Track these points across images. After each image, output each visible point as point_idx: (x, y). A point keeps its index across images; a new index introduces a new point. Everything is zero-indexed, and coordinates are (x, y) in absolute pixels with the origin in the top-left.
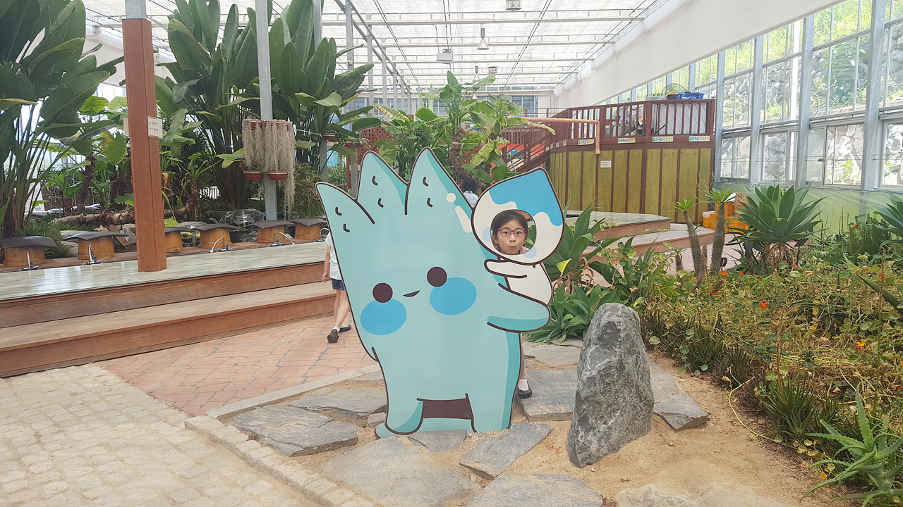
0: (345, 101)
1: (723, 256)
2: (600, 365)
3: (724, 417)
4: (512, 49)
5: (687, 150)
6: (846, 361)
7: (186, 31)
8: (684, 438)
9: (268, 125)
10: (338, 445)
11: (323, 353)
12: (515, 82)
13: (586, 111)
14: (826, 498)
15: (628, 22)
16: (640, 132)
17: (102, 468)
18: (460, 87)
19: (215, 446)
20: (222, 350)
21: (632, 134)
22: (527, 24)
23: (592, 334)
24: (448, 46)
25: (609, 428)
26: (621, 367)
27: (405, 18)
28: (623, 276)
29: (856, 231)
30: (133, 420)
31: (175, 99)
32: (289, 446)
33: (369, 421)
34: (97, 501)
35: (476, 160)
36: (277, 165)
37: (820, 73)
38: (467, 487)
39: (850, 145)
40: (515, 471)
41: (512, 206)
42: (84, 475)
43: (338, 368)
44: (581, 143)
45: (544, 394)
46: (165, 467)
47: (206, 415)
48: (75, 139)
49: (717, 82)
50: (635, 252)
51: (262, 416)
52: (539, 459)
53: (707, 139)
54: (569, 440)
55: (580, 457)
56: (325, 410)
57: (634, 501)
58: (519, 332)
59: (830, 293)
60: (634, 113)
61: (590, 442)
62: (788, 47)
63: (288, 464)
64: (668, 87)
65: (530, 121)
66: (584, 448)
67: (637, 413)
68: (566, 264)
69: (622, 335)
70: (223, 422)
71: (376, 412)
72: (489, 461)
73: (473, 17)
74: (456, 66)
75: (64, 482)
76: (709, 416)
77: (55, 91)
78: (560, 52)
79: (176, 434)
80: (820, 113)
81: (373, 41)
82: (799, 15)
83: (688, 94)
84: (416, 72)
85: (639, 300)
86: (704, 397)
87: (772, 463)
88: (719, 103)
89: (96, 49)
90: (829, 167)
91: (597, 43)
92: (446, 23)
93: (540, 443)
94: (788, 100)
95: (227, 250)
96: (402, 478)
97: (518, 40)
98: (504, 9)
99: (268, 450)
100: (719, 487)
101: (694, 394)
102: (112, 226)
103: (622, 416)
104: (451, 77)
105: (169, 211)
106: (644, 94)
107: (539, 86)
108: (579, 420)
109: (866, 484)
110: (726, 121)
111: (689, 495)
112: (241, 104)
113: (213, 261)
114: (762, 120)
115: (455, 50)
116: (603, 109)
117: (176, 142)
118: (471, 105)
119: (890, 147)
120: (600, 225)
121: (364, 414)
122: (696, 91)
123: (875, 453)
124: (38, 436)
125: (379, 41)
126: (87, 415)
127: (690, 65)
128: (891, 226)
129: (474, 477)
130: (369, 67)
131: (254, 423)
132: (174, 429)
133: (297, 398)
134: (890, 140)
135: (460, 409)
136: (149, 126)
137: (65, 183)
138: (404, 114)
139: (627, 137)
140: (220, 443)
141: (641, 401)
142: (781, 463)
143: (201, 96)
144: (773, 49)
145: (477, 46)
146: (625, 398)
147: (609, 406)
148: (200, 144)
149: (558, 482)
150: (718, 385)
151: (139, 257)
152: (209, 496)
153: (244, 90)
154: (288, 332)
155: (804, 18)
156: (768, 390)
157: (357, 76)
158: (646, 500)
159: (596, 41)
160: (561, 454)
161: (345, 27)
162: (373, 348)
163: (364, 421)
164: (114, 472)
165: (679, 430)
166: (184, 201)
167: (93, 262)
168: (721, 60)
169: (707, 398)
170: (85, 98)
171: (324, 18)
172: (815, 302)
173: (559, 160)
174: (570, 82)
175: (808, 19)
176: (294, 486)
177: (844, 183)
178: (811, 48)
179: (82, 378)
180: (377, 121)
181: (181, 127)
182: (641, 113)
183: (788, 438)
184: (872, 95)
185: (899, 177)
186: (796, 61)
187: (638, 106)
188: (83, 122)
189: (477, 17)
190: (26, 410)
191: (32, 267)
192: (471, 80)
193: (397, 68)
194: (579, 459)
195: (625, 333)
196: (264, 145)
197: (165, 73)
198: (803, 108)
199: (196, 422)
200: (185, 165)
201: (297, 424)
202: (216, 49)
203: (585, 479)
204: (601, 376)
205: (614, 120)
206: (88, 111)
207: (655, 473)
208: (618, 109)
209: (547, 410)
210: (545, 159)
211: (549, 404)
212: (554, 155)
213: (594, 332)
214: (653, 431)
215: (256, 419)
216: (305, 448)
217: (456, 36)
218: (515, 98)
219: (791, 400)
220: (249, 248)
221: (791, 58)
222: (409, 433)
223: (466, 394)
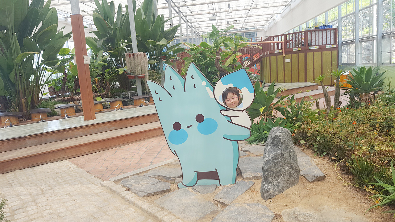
0: (169, 42)
1: (339, 101)
2: (272, 155)
3: (333, 176)
4: (243, 12)
5: (326, 52)
6: (391, 148)
7: (101, 17)
8: (314, 185)
9: (136, 55)
10: (162, 192)
11: (160, 152)
12: (246, 26)
13: (277, 37)
14: (379, 212)
16: (303, 45)
17: (67, 204)
18: (218, 32)
19: (112, 193)
20: (118, 152)
21: (299, 46)
23: (268, 141)
24: (214, 13)
25: (278, 182)
26: (282, 155)
28: (291, 113)
30: (80, 183)
31: (98, 46)
32: (142, 193)
33: (176, 181)
34: (64, 218)
35: (227, 64)
36: (140, 72)
37: (388, 11)
38: (215, 210)
40: (237, 202)
41: (231, 85)
42: (59, 207)
43: (165, 158)
44: (276, 52)
45: (252, 167)
46: (92, 203)
47: (109, 180)
48: (57, 66)
49: (338, 20)
50: (295, 102)
51: (132, 180)
52: (248, 197)
53: (335, 46)
54: (261, 188)
55: (265, 195)
56: (158, 177)
57: (289, 215)
58: (237, 141)
59: (386, 116)
60: (300, 37)
61: (270, 189)
62: (371, 1)
63: (141, 201)
64: (316, 23)
65: (250, 44)
66: (267, 192)
67: (291, 175)
68: (264, 108)
69: (282, 141)
70: (116, 183)
71: (178, 177)
72: (226, 198)
74: (219, 21)
75: (51, 210)
76: (326, 176)
77: (47, 47)
78: (265, 11)
79: (97, 189)
80: (388, 30)
81: (181, 14)
83: (324, 26)
84: (201, 26)
85: (298, 123)
86: (325, 167)
87: (354, 196)
88: (340, 29)
89: (63, 28)
90: (393, 56)
91: (282, 6)
92: (212, 3)
93: (248, 189)
94: (372, 24)
95: (121, 109)
96: (188, 206)
97: (246, 8)
99: (133, 195)
100: (328, 208)
101: (320, 166)
102: (75, 102)
103: (284, 177)
104: (214, 27)
105: (98, 94)
106: (305, 27)
107: (257, 27)
108: (264, 179)
110: (344, 36)
111: (314, 212)
112: (126, 46)
113: (115, 114)
114: (360, 36)
115: (218, 15)
116: (285, 35)
117: (99, 65)
118: (223, 39)
120: (279, 90)
121: (173, 178)
122: (329, 25)
124: (42, 191)
125: (184, 14)
126: (62, 182)
127: (325, 12)
129: (219, 205)
130: (179, 26)
131: (128, 183)
132: (97, 187)
133: (147, 172)
135: (214, 175)
136: (84, 60)
137: (56, 85)
138: (195, 45)
139: (297, 48)
140: (115, 192)
141: (293, 170)
142: (359, 195)
143: (109, 44)
144: (364, 3)
145: (227, 12)
146: (285, 169)
147: (278, 172)
148: (109, 65)
149: (255, 207)
150: (331, 161)
151: (84, 114)
152: (109, 215)
153: (127, 40)
154: (145, 143)
156: (353, 163)
157: (174, 30)
158: (294, 214)
159: (282, 5)
160: (258, 194)
161: (168, 9)
162: (174, 150)
163: (173, 181)
164: (72, 206)
165: (312, 182)
166: (104, 90)
167: (67, 117)
168: (339, 9)
169: (326, 167)
170: (59, 49)
171: (158, 6)
172: (378, 121)
173: (266, 60)
174: (271, 24)
176: (143, 210)
179: (61, 166)
180: (183, 50)
181: (101, 58)
182: (303, 36)
183: (362, 184)
186: (375, 7)
187: (301, 33)
188: (61, 59)
190: (39, 180)
191: (42, 121)
192: (224, 27)
193: (193, 25)
194: (265, 196)
195: (283, 140)
196: (135, 64)
197: (94, 36)
198: (379, 29)
199: (105, 184)
200: (104, 74)
201: (146, 183)
202: (114, 23)
203: (268, 205)
204: (273, 159)
205: (290, 41)
206: (62, 55)
207: (299, 202)
208: (292, 35)
209: (252, 175)
210: (260, 60)
211: (253, 172)
212: (264, 58)
213: (269, 140)
214: (300, 183)
215: (129, 181)
216: (148, 194)
217: (218, 8)
218: (246, 34)
219: (363, 167)
220: (130, 108)
221: (372, 6)
222: (192, 186)
223: (216, 169)
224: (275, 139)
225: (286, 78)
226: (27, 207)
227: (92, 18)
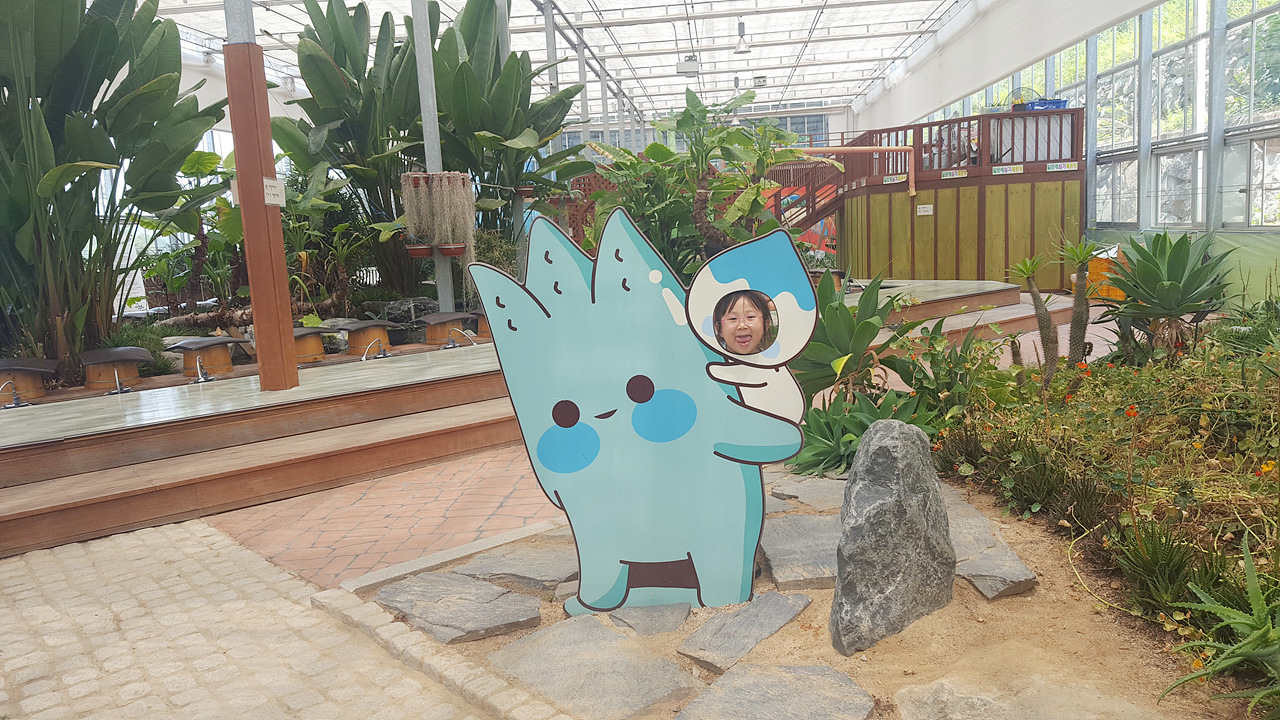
0: (545, 139)
1: (1086, 341)
2: (870, 509)
3: (1061, 582)
4: (787, 50)
5: (1045, 184)
6: (1243, 494)
7: (323, 53)
8: (1000, 610)
9: (437, 179)
10: (512, 627)
11: (507, 497)
12: (793, 97)
13: (893, 135)
14: (1204, 697)
16: (974, 160)
17: (197, 663)
18: (705, 111)
19: (349, 631)
20: (372, 496)
21: (962, 164)
23: (858, 464)
24: (693, 51)
25: (887, 598)
26: (900, 511)
27: (629, 15)
28: (932, 376)
30: (243, 596)
31: (313, 149)
32: (447, 629)
33: (557, 593)
34: (187, 709)
35: (732, 215)
36: (450, 235)
37: (1242, 60)
38: (685, 685)
40: (754, 662)
41: (742, 284)
42: (173, 674)
43: (525, 518)
44: (887, 180)
45: (803, 550)
46: (280, 661)
47: (340, 588)
48: (176, 212)
49: (1086, 82)
50: (946, 341)
51: (416, 589)
52: (789, 644)
53: (1074, 166)
54: (831, 616)
55: (845, 640)
56: (500, 578)
57: (919, 704)
58: (760, 464)
59: (1230, 392)
60: (964, 133)
61: (860, 619)
62: (1191, 26)
63: (443, 655)
64: (1016, 92)
65: (807, 153)
66: (851, 628)
67: (929, 577)
68: (845, 361)
69: (900, 466)
70: (362, 598)
71: (567, 580)
72: (718, 648)
73: (728, 8)
74: (707, 78)
75: (145, 684)
76: (1039, 579)
77: (144, 148)
78: (856, 49)
79: (298, 616)
80: (1243, 120)
81: (586, 51)
83: (1043, 101)
84: (650, 91)
85: (955, 411)
86: (1035, 550)
87: (1126, 645)
88: (1091, 114)
89: (198, 86)
90: (1257, 201)
91: (910, 34)
92: (688, 18)
93: (792, 620)
94: (1191, 99)
95: (385, 356)
96: (597, 673)
97: (795, 36)
99: (418, 635)
100: (1043, 682)
101: (1020, 547)
102: (232, 329)
103: (905, 580)
104: (691, 96)
105: (310, 305)
106: (983, 103)
107: (829, 100)
108: (843, 589)
109: (1264, 675)
110: (1107, 132)
111: (999, 694)
112: (403, 151)
113: (363, 372)
114: (1154, 135)
115: (704, 57)
116: (918, 129)
117: (315, 209)
118: (720, 135)
120: (895, 304)
121: (551, 584)
122: (1057, 97)
123: (1268, 631)
124: (117, 620)
125: (595, 51)
126: (183, 592)
127: (1047, 58)
129: (696, 671)
130: (579, 88)
131: (402, 598)
132: (298, 608)
133: (464, 561)
135: (681, 574)
136: (266, 191)
137: (169, 271)
138: (630, 153)
139: (955, 169)
140: (357, 627)
141: (934, 559)
142: (1141, 643)
143: (349, 143)
144: (1167, 29)
145: (734, 48)
146: (908, 555)
147: (886, 567)
148: (349, 208)
149: (812, 677)
150: (1055, 533)
151: (260, 372)
152: (336, 701)
153: (407, 132)
154: (462, 469)
156: (1123, 538)
157: (561, 102)
158: (936, 701)
159: (909, 31)
160: (821, 637)
161: (544, 34)
162: (556, 492)
163: (550, 592)
164: (213, 669)
165: (994, 599)
166: (329, 291)
167: (203, 380)
168: (1091, 49)
169: (1038, 552)
170: (183, 155)
171: (513, 24)
172: (1205, 406)
173: (856, 207)
174: (875, 91)
176: (451, 687)
178: (1225, 25)
179: (181, 540)
180: (590, 166)
181: (321, 187)
182: (974, 132)
183: (1151, 608)
186: (1203, 45)
187: (969, 124)
188: (188, 188)
189: (733, 8)
190: (106, 585)
191: (121, 389)
192: (724, 98)
193: (623, 87)
194: (845, 643)
195: (905, 463)
196: (432, 208)
197: (298, 113)
198: (1214, 115)
199: (325, 598)
200: (328, 240)
201: (459, 598)
202: (366, 75)
203: (852, 672)
204: (872, 524)
205: (934, 146)
206: (192, 173)
207: (953, 663)
208: (940, 128)
209: (805, 574)
210: (837, 206)
211: (809, 564)
212: (850, 200)
213: (861, 461)
214: (955, 601)
215: (406, 592)
216: (468, 633)
217: (705, 35)
218: (795, 120)
219: (1155, 553)
220: (415, 352)
221: (1194, 41)
222: (610, 610)
223: (689, 554)
224: (880, 460)
225: (919, 266)
226: (66, 672)
227: (293, 57)
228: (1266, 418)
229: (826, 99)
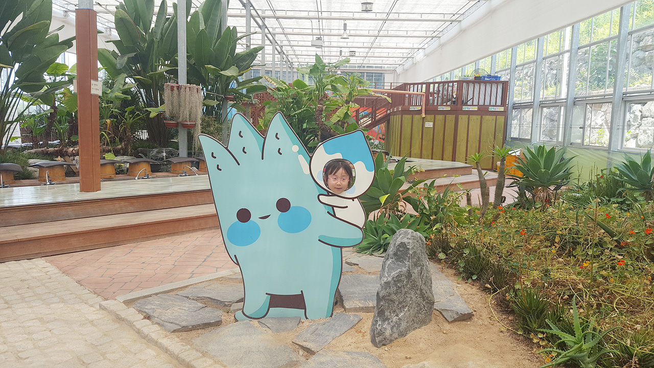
0: (242, 72)
1: (503, 195)
2: (394, 273)
3: (485, 314)
4: (367, 39)
5: (487, 117)
6: (574, 277)
7: (128, 17)
8: (454, 328)
9: (183, 88)
10: (207, 326)
11: (208, 256)
12: (368, 63)
13: (416, 86)
15: (450, 23)
16: (454, 102)
17: (34, 336)
18: (324, 66)
19: (119, 323)
20: (135, 251)
21: (448, 103)
22: (377, 21)
23: (390, 251)
24: (320, 35)
25: (400, 319)
26: (409, 275)
27: (289, 14)
28: (428, 208)
29: (602, 180)
30: (63, 301)
31: (118, 66)
32: (172, 325)
33: (232, 308)
34: (28, 360)
35: (334, 119)
36: (188, 117)
37: (584, 65)
38: (295, 359)
39: (603, 117)
40: (331, 349)
41: (338, 156)
42: (21, 341)
43: (217, 268)
44: (412, 108)
45: (360, 292)
46: (81, 337)
47: (116, 300)
48: (41, 94)
49: (510, 68)
50: (436, 191)
51: (156, 302)
52: (350, 340)
53: (502, 109)
54: (371, 327)
55: (377, 340)
56: (202, 299)
58: (341, 247)
59: (570, 226)
60: (450, 89)
61: (385, 329)
62: (561, 46)
63: (169, 338)
64: (476, 71)
65: (373, 91)
66: (381, 333)
67: (421, 309)
68: (386, 197)
69: (411, 253)
70: (127, 305)
71: (238, 302)
72: (313, 341)
73: (339, 15)
74: (326, 49)
75: (5, 346)
76: (474, 313)
77: (28, 58)
78: (401, 42)
79: (92, 313)
80: (583, 93)
81: (266, 29)
82: (569, 23)
83: (489, 76)
84: (297, 53)
85: (438, 226)
87: (514, 349)
88: (512, 84)
89: (60, 29)
90: (587, 133)
91: (427, 37)
92: (319, 19)
93: (351, 328)
94: (560, 81)
95: (148, 178)
96: (249, 351)
97: (371, 33)
98: (360, 11)
99: (156, 327)
100: (473, 365)
101: (466, 296)
102: (67, 158)
103: (409, 310)
104: (318, 57)
105: (110, 148)
106: (460, 74)
107: (386, 66)
108: (378, 313)
109: (579, 366)
110: (518, 94)
112: (167, 72)
113: (135, 186)
114: (541, 97)
115: (326, 38)
116: (428, 84)
117: (116, 97)
118: (331, 79)
119: (631, 120)
120: (412, 170)
121: (229, 303)
122: (496, 75)
123: (582, 345)
125: (271, 30)
126: (30, 297)
127: (492, 55)
128: (625, 178)
129: (301, 352)
130: (261, 48)
131: (148, 307)
132: (92, 309)
133: (183, 289)
134: (632, 115)
135: (297, 301)
136: (92, 87)
137: (35, 124)
138: (285, 83)
139: (444, 106)
140: (123, 320)
141: (424, 300)
142: (522, 348)
143: (138, 65)
144: (551, 47)
145: (341, 35)
146: (411, 298)
147: (400, 303)
148: (135, 99)
149: (360, 358)
150: (483, 290)
151: (80, 181)
152: (110, 360)
153: (169, 62)
154: (185, 240)
155: (573, 25)
156: (516, 295)
157: (252, 54)
159: (427, 35)
160: (366, 337)
161: (245, 19)
162: (235, 255)
163: (228, 308)
164: (43, 339)
165: (452, 322)
166: (121, 141)
167: (49, 183)
168: (514, 53)
169: (474, 299)
170: (49, 64)
171: (229, 12)
172: (559, 232)
173: (396, 120)
174: (408, 64)
175: (576, 26)
176: (172, 355)
177: (598, 145)
178: (577, 47)
179: (31, 269)
180: (264, 88)
181: (121, 87)
182: (455, 89)
183: (527, 331)
184: (618, 83)
185: (637, 142)
186: (567, 56)
187: (453, 84)
188: (49, 81)
189: (341, 15)
191: (3, 185)
192: (334, 60)
193: (283, 49)
194: (377, 341)
195: (413, 251)
196: (179, 102)
197: (112, 47)
198: (570, 90)
199: (107, 304)
200: (122, 115)
201: (180, 309)
202: (150, 31)
203: (380, 356)
204: (395, 281)
205: (435, 93)
206: (52, 74)
207: (430, 353)
208: (439, 85)
209: (359, 304)
210: (387, 119)
211: (362, 300)
212: (393, 116)
213: (391, 249)
214: (433, 322)
215: (151, 304)
216: (183, 327)
217: (327, 28)
218: (369, 74)
219: (531, 303)
220: (165, 177)
221: (562, 53)
222: (259, 319)
223: (302, 291)
224: (401, 249)
225: (424, 152)
227: (113, 18)
228: (586, 240)
229: (384, 65)
